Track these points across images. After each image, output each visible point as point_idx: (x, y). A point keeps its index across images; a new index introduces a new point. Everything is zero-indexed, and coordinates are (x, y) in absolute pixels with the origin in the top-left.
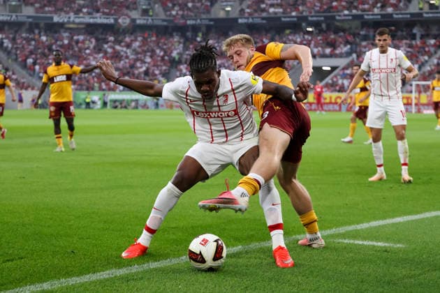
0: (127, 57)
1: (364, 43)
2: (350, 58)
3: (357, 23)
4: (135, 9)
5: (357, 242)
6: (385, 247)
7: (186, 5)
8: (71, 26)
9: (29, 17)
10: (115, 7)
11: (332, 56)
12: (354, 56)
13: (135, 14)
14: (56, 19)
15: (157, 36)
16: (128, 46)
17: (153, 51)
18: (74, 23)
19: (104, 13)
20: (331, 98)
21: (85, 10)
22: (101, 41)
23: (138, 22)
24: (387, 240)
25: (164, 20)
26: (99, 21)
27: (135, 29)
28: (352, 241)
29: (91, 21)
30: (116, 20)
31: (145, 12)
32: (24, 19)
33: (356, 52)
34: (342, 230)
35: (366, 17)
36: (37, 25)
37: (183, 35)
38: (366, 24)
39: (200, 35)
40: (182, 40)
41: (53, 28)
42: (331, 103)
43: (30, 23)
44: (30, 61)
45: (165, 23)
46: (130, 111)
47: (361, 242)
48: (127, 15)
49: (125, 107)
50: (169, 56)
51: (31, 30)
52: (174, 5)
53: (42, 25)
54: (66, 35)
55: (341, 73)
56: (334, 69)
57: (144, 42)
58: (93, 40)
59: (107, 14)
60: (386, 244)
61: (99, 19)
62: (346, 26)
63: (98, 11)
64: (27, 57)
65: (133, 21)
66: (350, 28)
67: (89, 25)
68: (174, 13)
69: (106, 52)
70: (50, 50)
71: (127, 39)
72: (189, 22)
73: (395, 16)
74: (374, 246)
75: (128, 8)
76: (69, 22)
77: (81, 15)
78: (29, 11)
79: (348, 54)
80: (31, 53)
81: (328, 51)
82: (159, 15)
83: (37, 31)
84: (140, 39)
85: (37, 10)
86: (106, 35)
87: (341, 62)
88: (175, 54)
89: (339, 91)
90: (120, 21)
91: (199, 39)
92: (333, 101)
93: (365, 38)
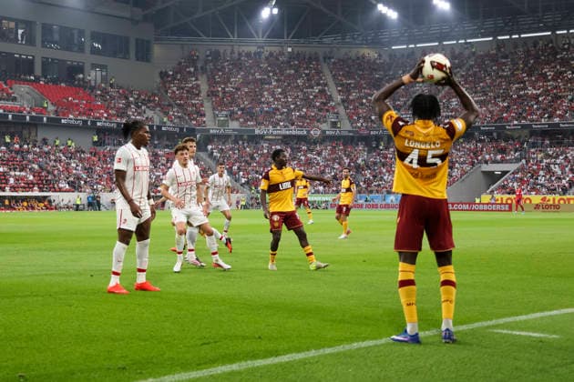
0: (318, 164)
1: (533, 150)
2: (521, 163)
3: (526, 132)
4: (325, 122)
5: (514, 332)
6: (540, 337)
7: (370, 118)
8: (270, 137)
9: (234, 130)
10: (308, 121)
11: (503, 161)
12: (524, 161)
13: (325, 126)
14: (257, 132)
15: (344, 145)
16: (319, 154)
17: (341, 158)
18: (272, 134)
19: (298, 126)
20: (502, 199)
21: (281, 124)
22: (296, 150)
23: (327, 132)
24: (543, 332)
25: (350, 131)
26: (294, 133)
27: (325, 139)
28: (510, 332)
29: (287, 133)
30: (308, 132)
31: (334, 124)
32: (230, 132)
33: (525, 158)
34: (502, 321)
35: (534, 126)
36: (241, 137)
37: (367, 145)
38: (533, 133)
39: (382, 144)
40: (366, 149)
41: (255, 140)
42: (502, 204)
43: (236, 136)
44: (235, 168)
45: (351, 134)
46: (320, 211)
47: (518, 333)
48: (318, 127)
49: (317, 208)
50: (355, 162)
51: (236, 142)
52: (359, 118)
53: (245, 137)
54: (265, 145)
55: (511, 177)
56: (504, 173)
57: (333, 151)
58: (289, 150)
59: (301, 127)
60: (542, 335)
61: (294, 131)
62: (516, 135)
63: (293, 124)
64: (233, 164)
65: (324, 132)
66: (520, 137)
67: (285, 137)
68: (359, 125)
69: (300, 160)
70: (252, 158)
71: (318, 148)
72: (372, 133)
73: (561, 125)
74: (530, 337)
75: (318, 121)
76: (268, 135)
77: (278, 128)
78: (234, 125)
79: (518, 160)
80: (236, 161)
81: (499, 157)
82: (346, 127)
83: (241, 142)
84: (329, 148)
85: (241, 124)
86: (300, 144)
87: (512, 167)
88: (359, 161)
89: (509, 194)
90: (312, 132)
91: (381, 148)
92: (504, 202)
93: (534, 145)
